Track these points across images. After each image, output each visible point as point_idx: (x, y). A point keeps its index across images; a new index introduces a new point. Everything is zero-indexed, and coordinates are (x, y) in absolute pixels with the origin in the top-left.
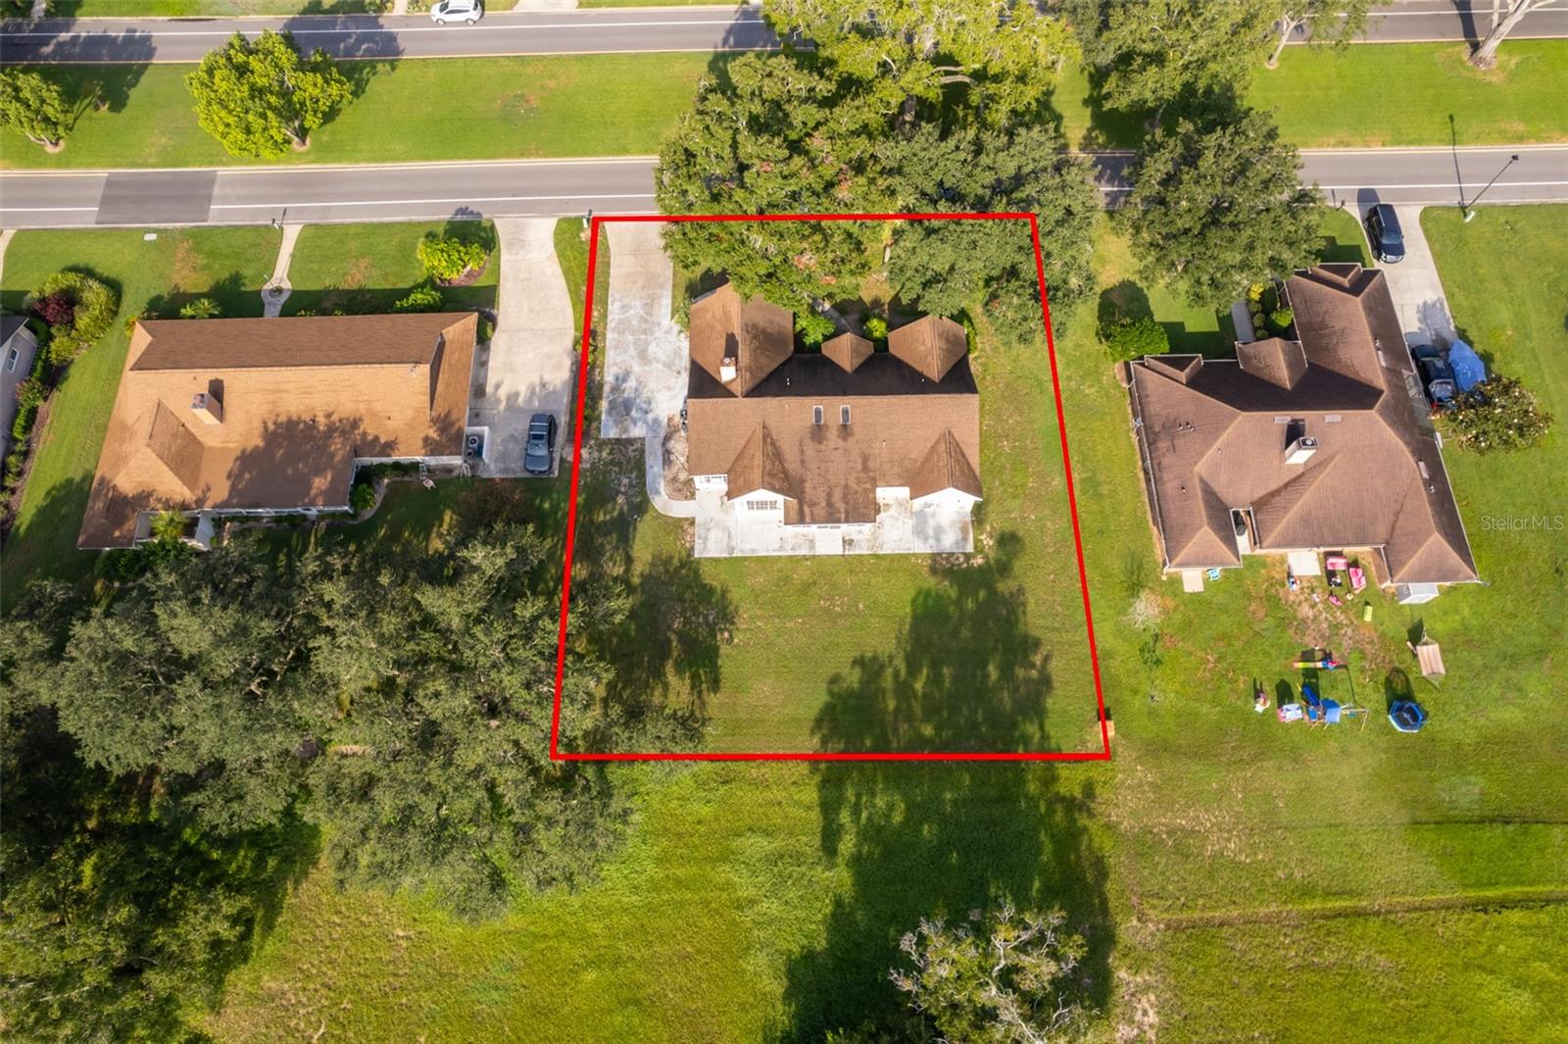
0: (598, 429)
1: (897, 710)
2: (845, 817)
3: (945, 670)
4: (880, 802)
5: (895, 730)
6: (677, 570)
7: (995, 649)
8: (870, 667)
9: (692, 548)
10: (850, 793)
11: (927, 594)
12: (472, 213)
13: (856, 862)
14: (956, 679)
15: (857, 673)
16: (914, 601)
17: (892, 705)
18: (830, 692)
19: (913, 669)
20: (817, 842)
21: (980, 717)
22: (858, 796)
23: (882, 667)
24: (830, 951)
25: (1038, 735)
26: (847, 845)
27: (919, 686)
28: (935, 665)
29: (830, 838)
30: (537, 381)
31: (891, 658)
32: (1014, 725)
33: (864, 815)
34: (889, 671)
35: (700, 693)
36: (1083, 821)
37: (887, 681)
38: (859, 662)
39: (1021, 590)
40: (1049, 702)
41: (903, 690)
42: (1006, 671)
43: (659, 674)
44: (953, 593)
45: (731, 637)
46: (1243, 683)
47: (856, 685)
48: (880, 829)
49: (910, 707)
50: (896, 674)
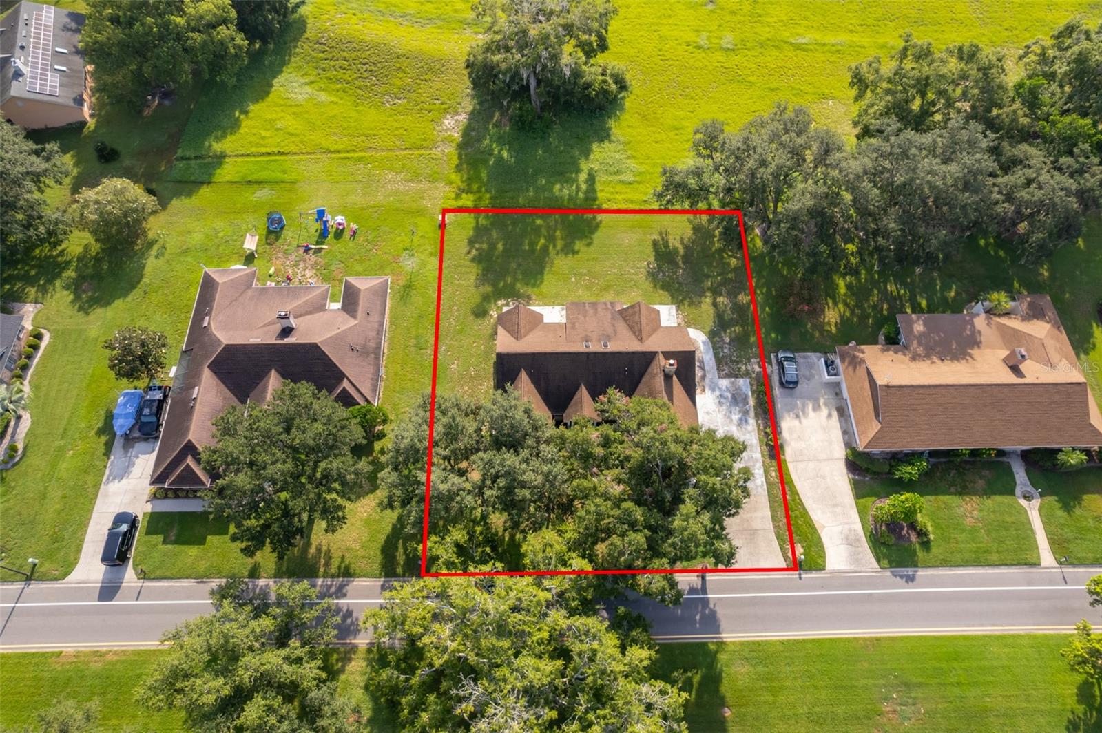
0: (752, 385)
1: (555, 231)
2: (584, 187)
3: (527, 248)
4: (566, 192)
5: (556, 222)
6: (684, 299)
7: (497, 258)
8: (569, 250)
9: (677, 310)
10: (581, 195)
11: (534, 286)
12: (901, 577)
13: (578, 171)
14: (521, 244)
15: (576, 248)
16: (542, 282)
17: (558, 233)
18: (591, 239)
19: (545, 250)
20: (597, 179)
21: (510, 228)
22: (577, 194)
23: (562, 250)
24: (591, 143)
25: (480, 219)
26: (583, 177)
27: (542, 241)
28: (532, 251)
29: (591, 179)
30: (803, 420)
31: (557, 254)
32: (492, 224)
33: (574, 187)
34: (559, 248)
35: (663, 239)
36: (463, 186)
37: (560, 244)
38: (575, 253)
39: (477, 286)
40: (471, 233)
41: (551, 239)
42: (493, 246)
43: (686, 248)
44: (518, 285)
45: (648, 264)
46: (360, 239)
47: (577, 242)
48: (567, 182)
49: (548, 232)
50: (555, 246)
